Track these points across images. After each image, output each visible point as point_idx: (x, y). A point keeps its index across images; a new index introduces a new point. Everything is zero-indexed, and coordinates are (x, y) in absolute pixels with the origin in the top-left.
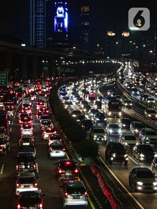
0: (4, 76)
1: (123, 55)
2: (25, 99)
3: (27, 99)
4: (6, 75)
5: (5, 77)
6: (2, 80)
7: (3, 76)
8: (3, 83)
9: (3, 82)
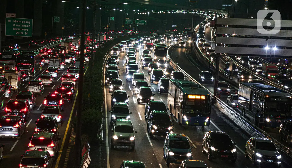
0: (28, 24)
1: (224, 5)
2: (53, 61)
3: (56, 60)
4: (31, 23)
5: (29, 26)
6: (25, 29)
7: (26, 24)
8: (26, 34)
9: (26, 31)
